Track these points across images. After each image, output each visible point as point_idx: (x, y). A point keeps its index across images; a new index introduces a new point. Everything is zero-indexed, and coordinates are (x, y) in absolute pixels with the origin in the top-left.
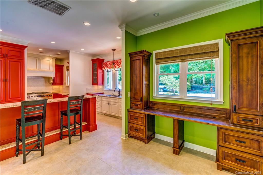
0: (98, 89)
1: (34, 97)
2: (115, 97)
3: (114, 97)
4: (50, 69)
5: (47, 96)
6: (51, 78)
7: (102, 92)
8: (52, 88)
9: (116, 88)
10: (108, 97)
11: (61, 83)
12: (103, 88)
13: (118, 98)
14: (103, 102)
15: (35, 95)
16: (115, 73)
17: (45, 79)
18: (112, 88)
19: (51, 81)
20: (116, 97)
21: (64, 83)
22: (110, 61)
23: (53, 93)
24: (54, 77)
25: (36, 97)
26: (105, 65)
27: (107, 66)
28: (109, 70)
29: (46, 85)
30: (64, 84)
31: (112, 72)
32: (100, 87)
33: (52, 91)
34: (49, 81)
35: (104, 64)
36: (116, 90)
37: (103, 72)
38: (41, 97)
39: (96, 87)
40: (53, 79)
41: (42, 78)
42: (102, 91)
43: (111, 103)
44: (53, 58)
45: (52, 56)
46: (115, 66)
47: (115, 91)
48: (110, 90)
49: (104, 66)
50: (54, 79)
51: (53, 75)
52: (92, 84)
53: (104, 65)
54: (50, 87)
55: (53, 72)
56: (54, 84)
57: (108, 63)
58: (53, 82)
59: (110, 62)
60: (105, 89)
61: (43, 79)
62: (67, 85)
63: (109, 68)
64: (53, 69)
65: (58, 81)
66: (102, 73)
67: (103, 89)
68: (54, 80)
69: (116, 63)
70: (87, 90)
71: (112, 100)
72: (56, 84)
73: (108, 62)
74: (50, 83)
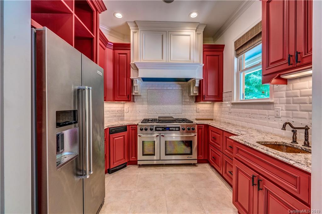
1: (156, 130)
4: (190, 59)
5: (189, 129)
6: (194, 80)
8: (195, 109)
11: (218, 97)
17: (182, 84)
19: (194, 91)
21: (224, 95)
23: (198, 122)
24: (200, 81)
25: (160, 131)
29: (183, 103)
30: (224, 99)
33: (195, 117)
34: (189, 92)
38: (170, 130)
40: (197, 85)
41: (177, 86)
50: (200, 84)
51: (197, 74)
54: (192, 106)
55: (197, 64)
56: (199, 98)
58: (198, 94)
62: (235, 101)
64: (197, 58)
65: (211, 91)
68: (200, 88)
72: (206, 99)
74: (193, 96)
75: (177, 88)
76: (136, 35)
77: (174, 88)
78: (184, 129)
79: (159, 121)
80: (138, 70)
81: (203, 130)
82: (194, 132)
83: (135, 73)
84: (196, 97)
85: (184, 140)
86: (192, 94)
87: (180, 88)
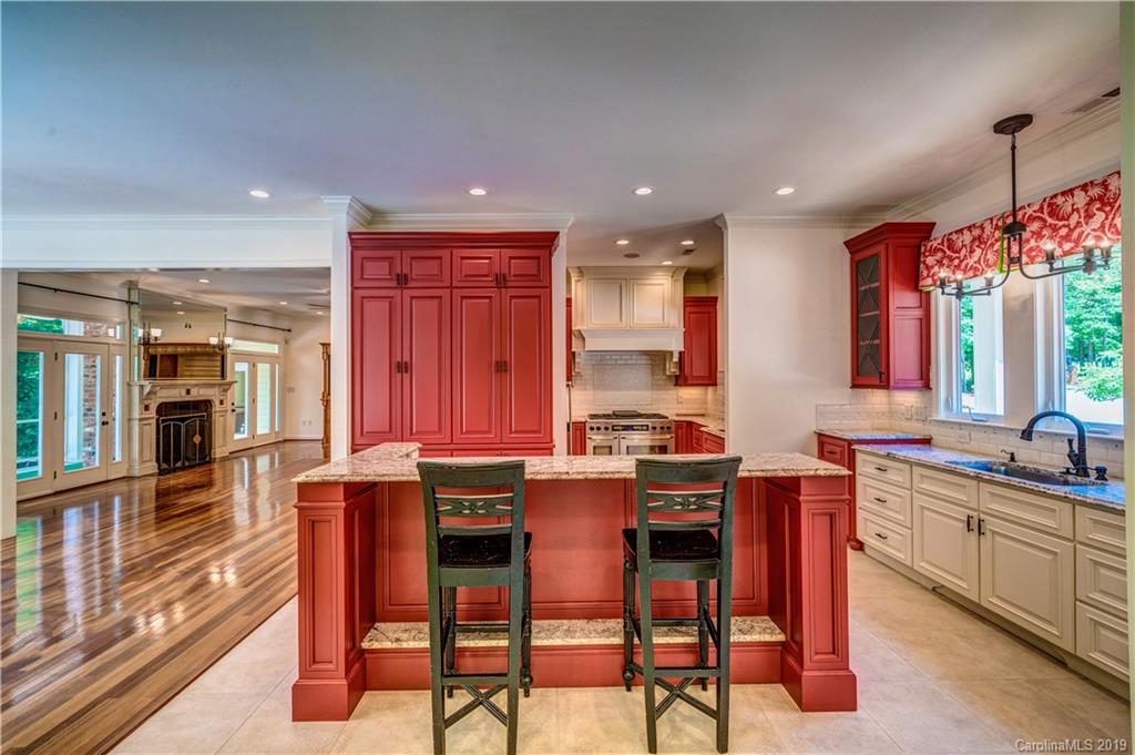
0: (892, 413)
1: (613, 430)
2: (1029, 484)
3: (1015, 481)
4: (663, 320)
5: (662, 428)
6: (671, 353)
7: (917, 430)
8: (675, 397)
9: (1040, 409)
10: (967, 476)
11: (710, 377)
12: (930, 405)
13: (1065, 499)
14: (920, 500)
15: (616, 422)
16: (1032, 298)
17: (652, 360)
18: (1000, 411)
19: (672, 369)
20: (1042, 487)
21: (718, 374)
22: (978, 221)
23: (676, 419)
24: (680, 353)
25: (618, 430)
26: (940, 255)
27: (951, 260)
28: (977, 283)
29: (655, 386)
30: (719, 381)
31: (997, 293)
32: (908, 399)
33: (675, 412)
34: (665, 369)
35: (934, 251)
36: (1041, 426)
37: (926, 303)
38: (633, 430)
39: (877, 398)
40: (676, 359)
41: (644, 357)
42: (921, 425)
43: (987, 527)
44: (674, 270)
45: (670, 263)
46: (1033, 243)
47: (1027, 434)
48: (980, 424)
49: (928, 268)
50: (680, 358)
51: (675, 344)
52: (853, 379)
53: (930, 260)
54: (670, 392)
55: (674, 328)
56: (680, 380)
57: (967, 237)
58: (678, 373)
59: (976, 232)
60: (942, 415)
61: (644, 360)
63: (976, 272)
64: (675, 318)
65: (698, 368)
66: (918, 313)
67: (924, 415)
68: (681, 364)
69: (1035, 226)
70: (820, 413)
71: (997, 503)
72: (689, 382)
73: (960, 231)
74: (670, 376)
75: (644, 362)
76: (579, 284)
77: (639, 362)
78: (654, 428)
79: (616, 415)
80: (584, 339)
81: (684, 430)
82: (670, 433)
83: (580, 343)
84: (677, 377)
85: (657, 443)
86: (668, 373)
87: (649, 362)
